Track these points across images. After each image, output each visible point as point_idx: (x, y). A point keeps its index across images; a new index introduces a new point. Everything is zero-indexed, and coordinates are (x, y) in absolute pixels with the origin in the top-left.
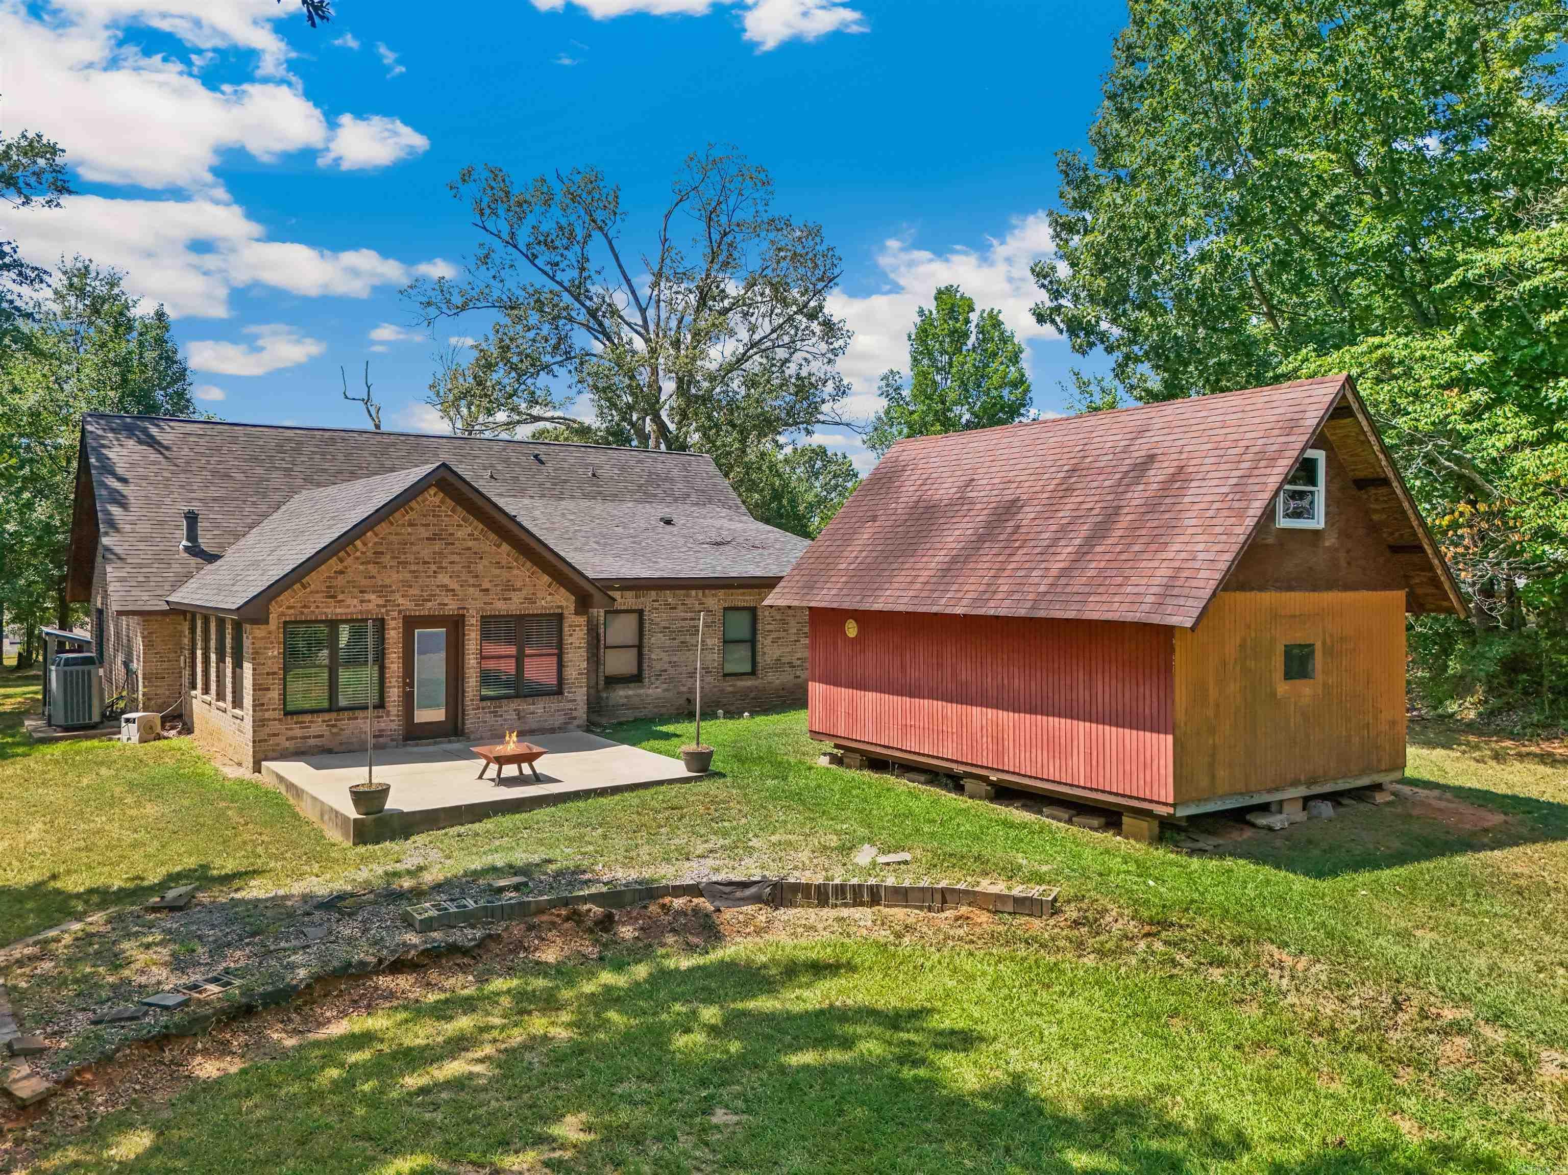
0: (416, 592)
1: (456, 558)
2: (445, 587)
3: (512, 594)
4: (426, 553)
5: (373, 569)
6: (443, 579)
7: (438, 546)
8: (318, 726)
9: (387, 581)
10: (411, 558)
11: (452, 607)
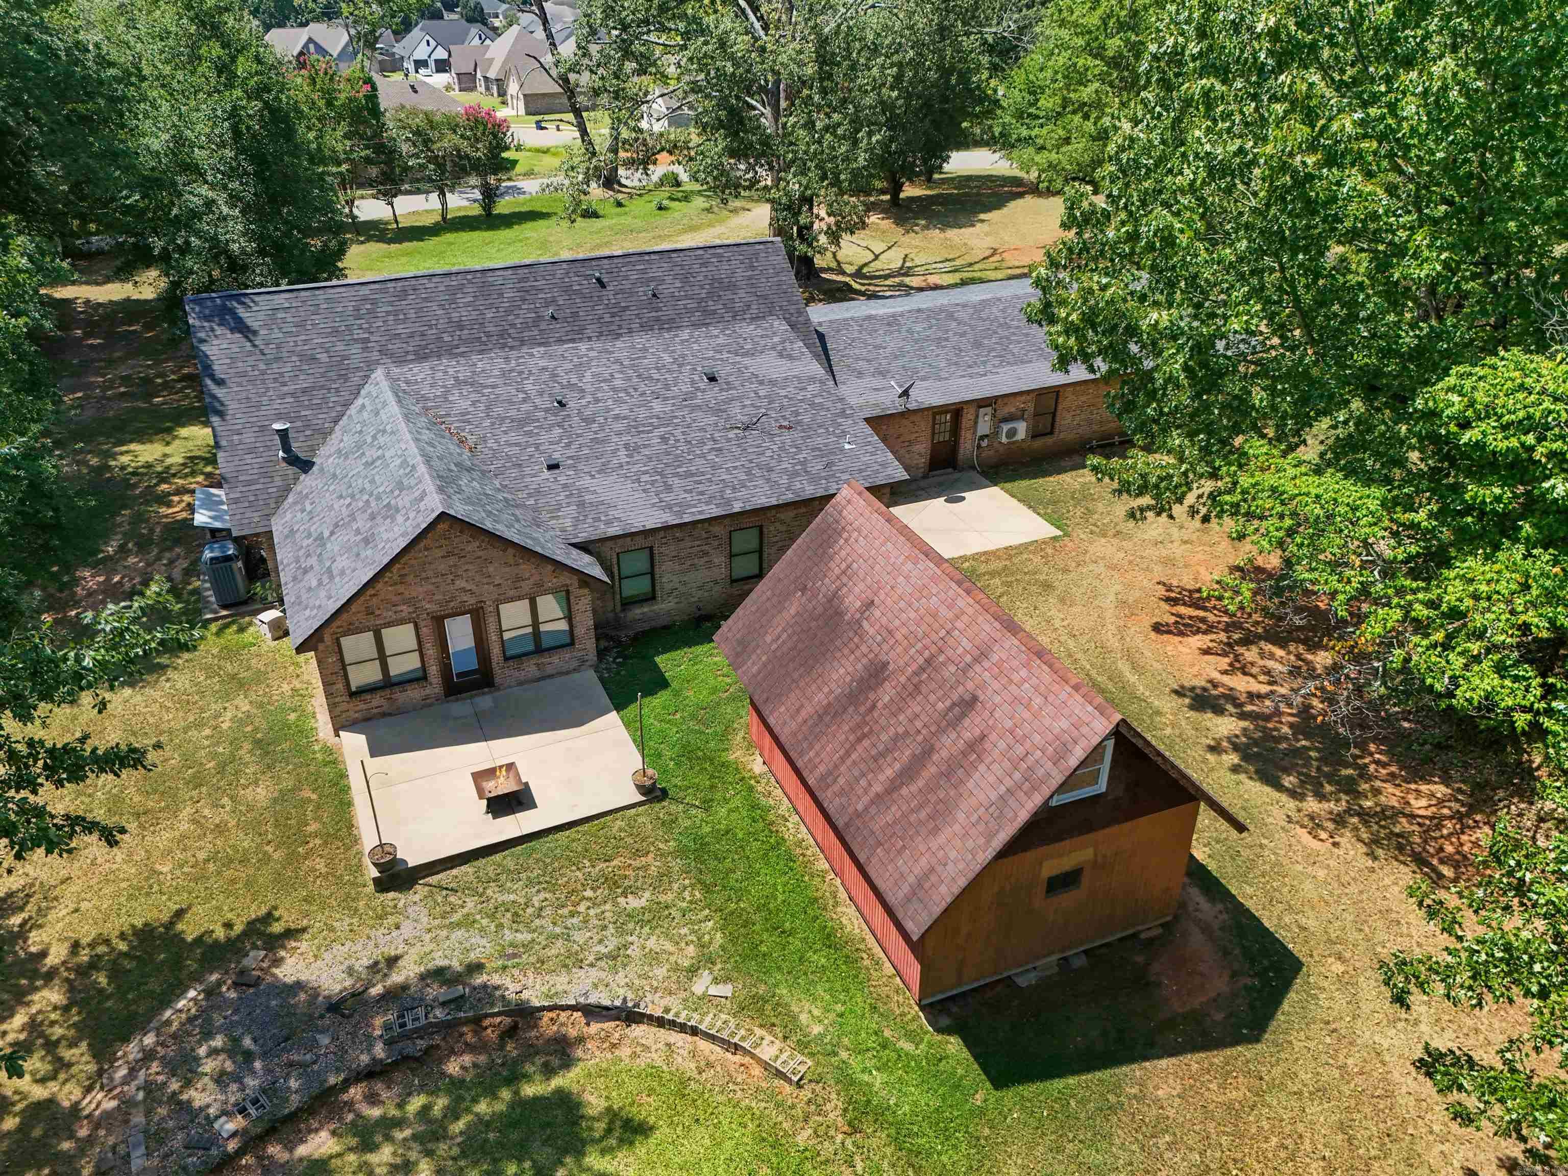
0: (440, 597)
1: (470, 567)
2: (464, 590)
3: (523, 584)
4: (442, 567)
5: (401, 588)
6: (461, 583)
7: (452, 561)
8: (377, 700)
9: (414, 594)
10: (430, 573)
11: (471, 601)
